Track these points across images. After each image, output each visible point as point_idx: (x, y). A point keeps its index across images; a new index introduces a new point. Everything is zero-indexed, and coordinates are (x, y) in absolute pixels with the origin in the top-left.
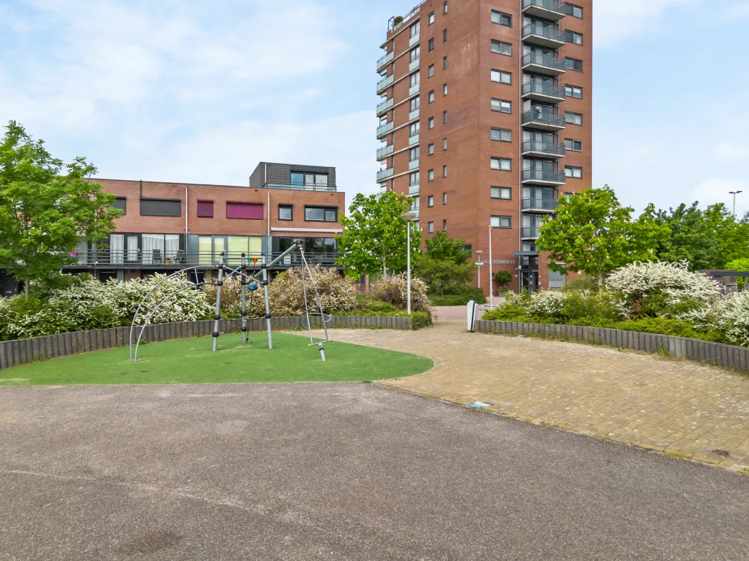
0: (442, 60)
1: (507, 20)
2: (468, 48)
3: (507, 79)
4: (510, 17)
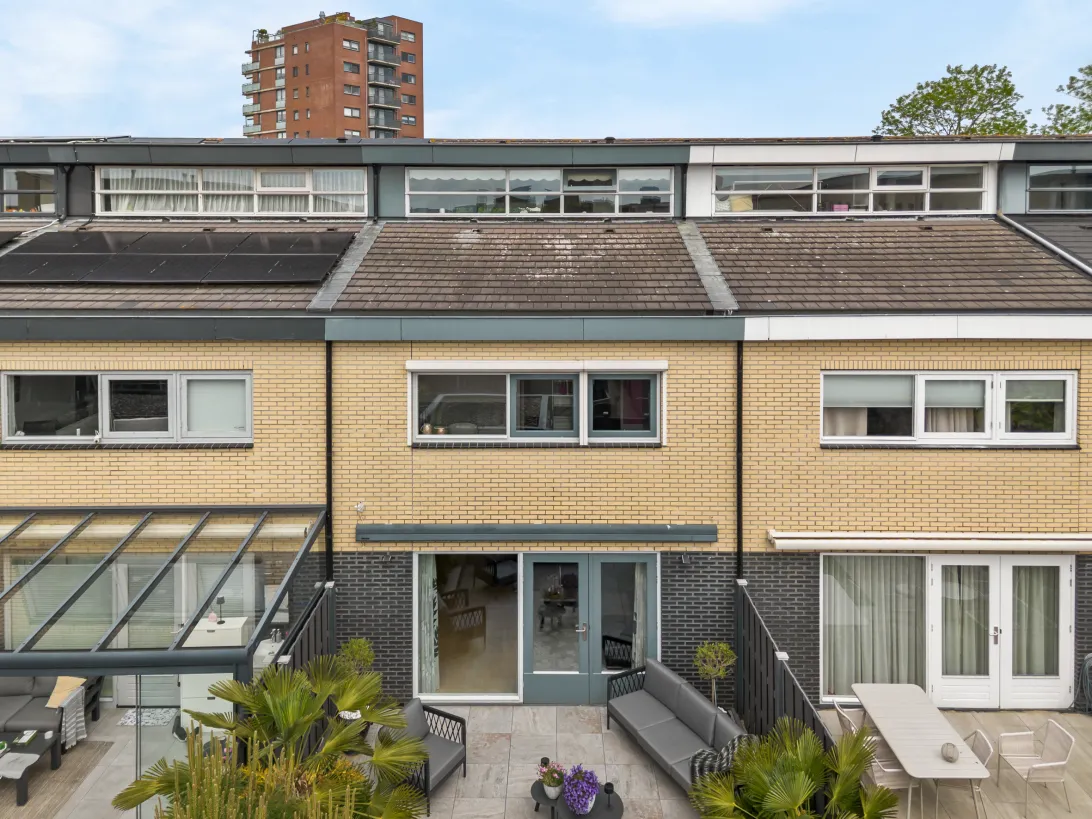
0: (305, 89)
1: (356, 68)
2: (325, 87)
3: (356, 113)
4: (358, 66)
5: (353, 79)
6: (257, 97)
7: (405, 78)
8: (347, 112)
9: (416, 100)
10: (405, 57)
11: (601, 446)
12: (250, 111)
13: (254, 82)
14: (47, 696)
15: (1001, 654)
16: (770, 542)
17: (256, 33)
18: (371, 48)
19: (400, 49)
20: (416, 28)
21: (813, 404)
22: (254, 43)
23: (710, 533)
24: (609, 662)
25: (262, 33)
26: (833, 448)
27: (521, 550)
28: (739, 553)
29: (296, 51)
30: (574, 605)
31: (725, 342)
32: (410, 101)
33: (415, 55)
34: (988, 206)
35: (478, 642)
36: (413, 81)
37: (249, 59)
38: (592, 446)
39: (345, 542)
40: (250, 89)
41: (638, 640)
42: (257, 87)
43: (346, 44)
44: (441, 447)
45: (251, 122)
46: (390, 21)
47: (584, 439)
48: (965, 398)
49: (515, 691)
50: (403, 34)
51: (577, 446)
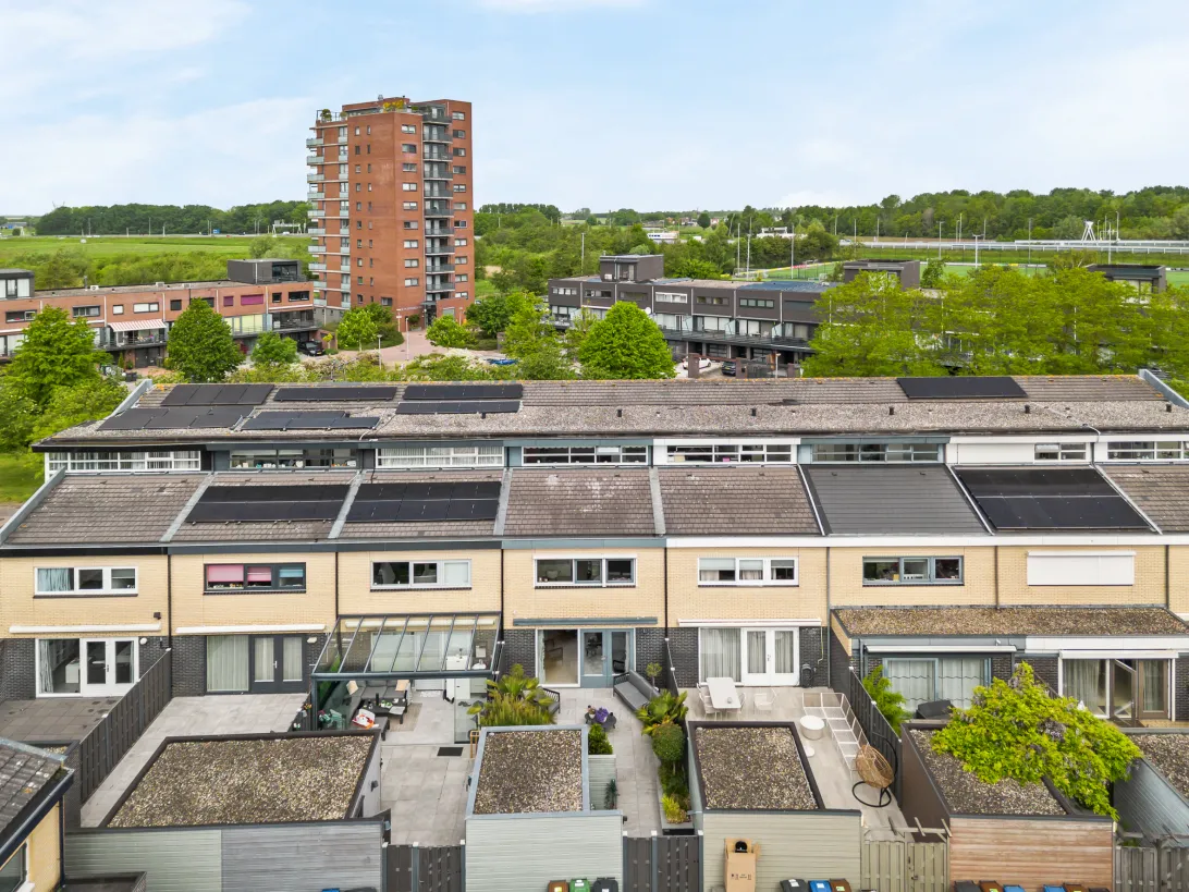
0: (367, 165)
1: (413, 148)
2: (386, 166)
3: (414, 187)
4: (415, 146)
5: (410, 158)
6: (321, 168)
7: (456, 152)
8: (406, 187)
9: (466, 170)
10: (456, 134)
11: (611, 587)
12: (315, 179)
13: (318, 156)
14: (395, 686)
15: (771, 664)
16: (678, 623)
17: (320, 113)
18: (426, 130)
19: (451, 126)
20: (466, 108)
21: (694, 570)
22: (318, 122)
23: (655, 620)
24: (616, 670)
25: (326, 113)
26: (703, 586)
27: (579, 628)
28: (666, 628)
29: (358, 132)
30: (601, 645)
31: (659, 547)
32: (461, 172)
33: (465, 131)
34: (793, 460)
35: (559, 663)
36: (463, 154)
37: (314, 135)
38: (608, 587)
39: (508, 625)
40: (314, 161)
41: (627, 662)
42: (321, 160)
43: (404, 128)
44: (547, 588)
45: (316, 189)
46: (440, 104)
47: (604, 584)
48: (756, 566)
49: (576, 682)
50: (454, 114)
51: (601, 587)
